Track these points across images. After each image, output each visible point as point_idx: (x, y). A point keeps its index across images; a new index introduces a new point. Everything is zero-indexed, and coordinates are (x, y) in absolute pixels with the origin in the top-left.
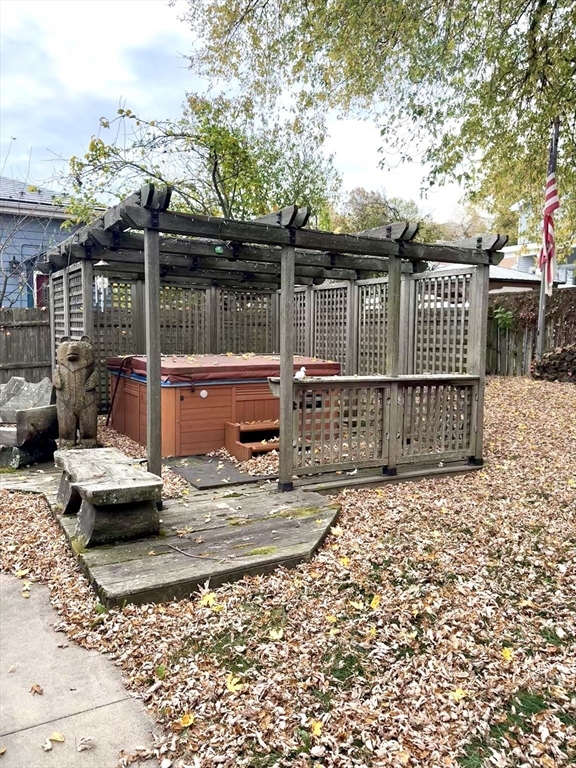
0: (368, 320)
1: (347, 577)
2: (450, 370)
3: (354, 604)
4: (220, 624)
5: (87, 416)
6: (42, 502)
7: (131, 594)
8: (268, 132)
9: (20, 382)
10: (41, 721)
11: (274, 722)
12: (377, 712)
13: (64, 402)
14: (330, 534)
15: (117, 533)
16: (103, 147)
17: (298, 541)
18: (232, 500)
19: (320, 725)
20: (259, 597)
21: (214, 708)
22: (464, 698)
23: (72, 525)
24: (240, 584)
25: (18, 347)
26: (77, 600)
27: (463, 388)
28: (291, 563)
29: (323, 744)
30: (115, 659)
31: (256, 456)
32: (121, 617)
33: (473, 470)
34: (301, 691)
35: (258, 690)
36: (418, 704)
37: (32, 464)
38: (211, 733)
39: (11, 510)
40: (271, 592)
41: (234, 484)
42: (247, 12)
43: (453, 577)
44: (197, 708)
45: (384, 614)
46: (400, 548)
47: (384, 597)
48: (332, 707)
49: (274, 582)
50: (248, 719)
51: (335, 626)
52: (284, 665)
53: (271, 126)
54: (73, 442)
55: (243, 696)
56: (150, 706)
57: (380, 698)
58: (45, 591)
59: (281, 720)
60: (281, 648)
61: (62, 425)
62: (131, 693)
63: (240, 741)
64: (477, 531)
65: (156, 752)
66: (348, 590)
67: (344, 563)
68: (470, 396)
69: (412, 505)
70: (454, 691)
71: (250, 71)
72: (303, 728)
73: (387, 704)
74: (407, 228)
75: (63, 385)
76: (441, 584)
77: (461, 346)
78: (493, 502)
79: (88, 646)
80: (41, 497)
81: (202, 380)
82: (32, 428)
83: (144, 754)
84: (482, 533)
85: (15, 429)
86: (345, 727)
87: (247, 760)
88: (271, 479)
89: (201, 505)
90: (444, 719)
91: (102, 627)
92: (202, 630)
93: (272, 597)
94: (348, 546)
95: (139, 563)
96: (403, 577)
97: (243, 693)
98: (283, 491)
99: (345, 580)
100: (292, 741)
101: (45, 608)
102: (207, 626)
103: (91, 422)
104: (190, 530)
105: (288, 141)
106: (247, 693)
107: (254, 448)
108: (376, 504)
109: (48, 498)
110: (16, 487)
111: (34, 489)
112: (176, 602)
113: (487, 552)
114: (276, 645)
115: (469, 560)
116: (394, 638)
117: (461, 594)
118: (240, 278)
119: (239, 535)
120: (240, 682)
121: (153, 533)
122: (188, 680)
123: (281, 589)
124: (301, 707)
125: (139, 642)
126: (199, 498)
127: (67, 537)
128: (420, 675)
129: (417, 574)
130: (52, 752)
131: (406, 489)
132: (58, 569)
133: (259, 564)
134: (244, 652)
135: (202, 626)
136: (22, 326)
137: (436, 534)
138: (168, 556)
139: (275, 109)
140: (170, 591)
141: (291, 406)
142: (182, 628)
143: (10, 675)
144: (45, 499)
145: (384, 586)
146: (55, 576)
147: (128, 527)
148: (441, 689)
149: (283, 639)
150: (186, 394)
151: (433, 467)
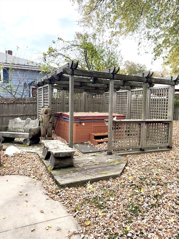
0: (134, 102)
1: (132, 182)
2: (162, 118)
3: (136, 191)
4: (94, 195)
5: (50, 130)
6: (37, 156)
7: (67, 184)
8: (101, 44)
9: (29, 120)
10: (44, 221)
11: (114, 225)
12: (147, 224)
13: (43, 126)
14: (125, 169)
15: (61, 165)
16: (52, 49)
17: (116, 170)
18: (94, 157)
19: (129, 227)
20: (105, 187)
21: (96, 220)
22: (174, 222)
23: (47, 163)
24: (99, 183)
25: (27, 109)
26: (51, 185)
27: (166, 124)
28: (114, 177)
29: (131, 233)
30: (64, 204)
31: (99, 144)
32: (64, 191)
33: (169, 150)
34: (122, 216)
35: (109, 215)
36: (159, 222)
37: (33, 144)
38: (95, 227)
39: (28, 158)
40: (109, 186)
41: (94, 152)
42: (96, 7)
43: (166, 184)
44: (90, 220)
45: (145, 194)
46: (148, 174)
47: (145, 189)
48: (132, 222)
49: (110, 183)
50: (106, 224)
51: (130, 197)
52: (115, 208)
53: (101, 42)
54: (45, 138)
55: (104, 217)
56: (76, 218)
57: (147, 220)
58: (40, 182)
59: (117, 225)
60: (114, 203)
61: (42, 133)
62: (69, 214)
63: (105, 230)
64: (173, 169)
65: (79, 232)
66: (133, 186)
67: (130, 178)
68: (168, 127)
69: (150, 161)
70: (171, 219)
71: (96, 25)
72: (124, 228)
73: (149, 222)
74: (149, 73)
75: (43, 121)
76: (162, 185)
77: (165, 111)
78: (177, 160)
79: (55, 199)
80: (37, 154)
81: (83, 120)
82: (33, 133)
83: (76, 232)
84: (174, 170)
85: (28, 134)
86: (137, 228)
87: (108, 236)
88: (105, 151)
89: (84, 158)
90: (168, 227)
91: (59, 194)
92: (89, 196)
93: (109, 187)
94: (131, 173)
95: (68, 175)
96: (150, 183)
97: (104, 216)
98: (109, 155)
99: (131, 183)
100: (121, 231)
101: (41, 187)
102: (90, 195)
103: (50, 132)
104: (82, 165)
105: (107, 46)
106: (105, 216)
107: (99, 141)
108: (139, 160)
109: (39, 154)
110: (29, 151)
111: (34, 152)
112: (80, 187)
113: (176, 176)
114: (112, 202)
115: (171, 179)
116: (149, 202)
117: (169, 189)
118: (94, 89)
119: (97, 168)
120: (103, 213)
121: (71, 166)
122: (87, 211)
123: (112, 185)
124: (122, 221)
125: (71, 199)
126: (83, 156)
127: (46, 166)
128: (159, 213)
129: (154, 182)
130: (48, 230)
131: (148, 155)
132: (44, 176)
133: (104, 177)
134: (103, 204)
135: (89, 195)
136: (28, 103)
137: (159, 170)
138: (77, 173)
139: (103, 37)
140: (78, 184)
141: (112, 128)
142: (83, 195)
143: (34, 207)
144: (38, 155)
145: (144, 185)
146: (43, 178)
147: (64, 164)
148: (166, 218)
149: (114, 200)
150: (78, 124)
151: (156, 149)
